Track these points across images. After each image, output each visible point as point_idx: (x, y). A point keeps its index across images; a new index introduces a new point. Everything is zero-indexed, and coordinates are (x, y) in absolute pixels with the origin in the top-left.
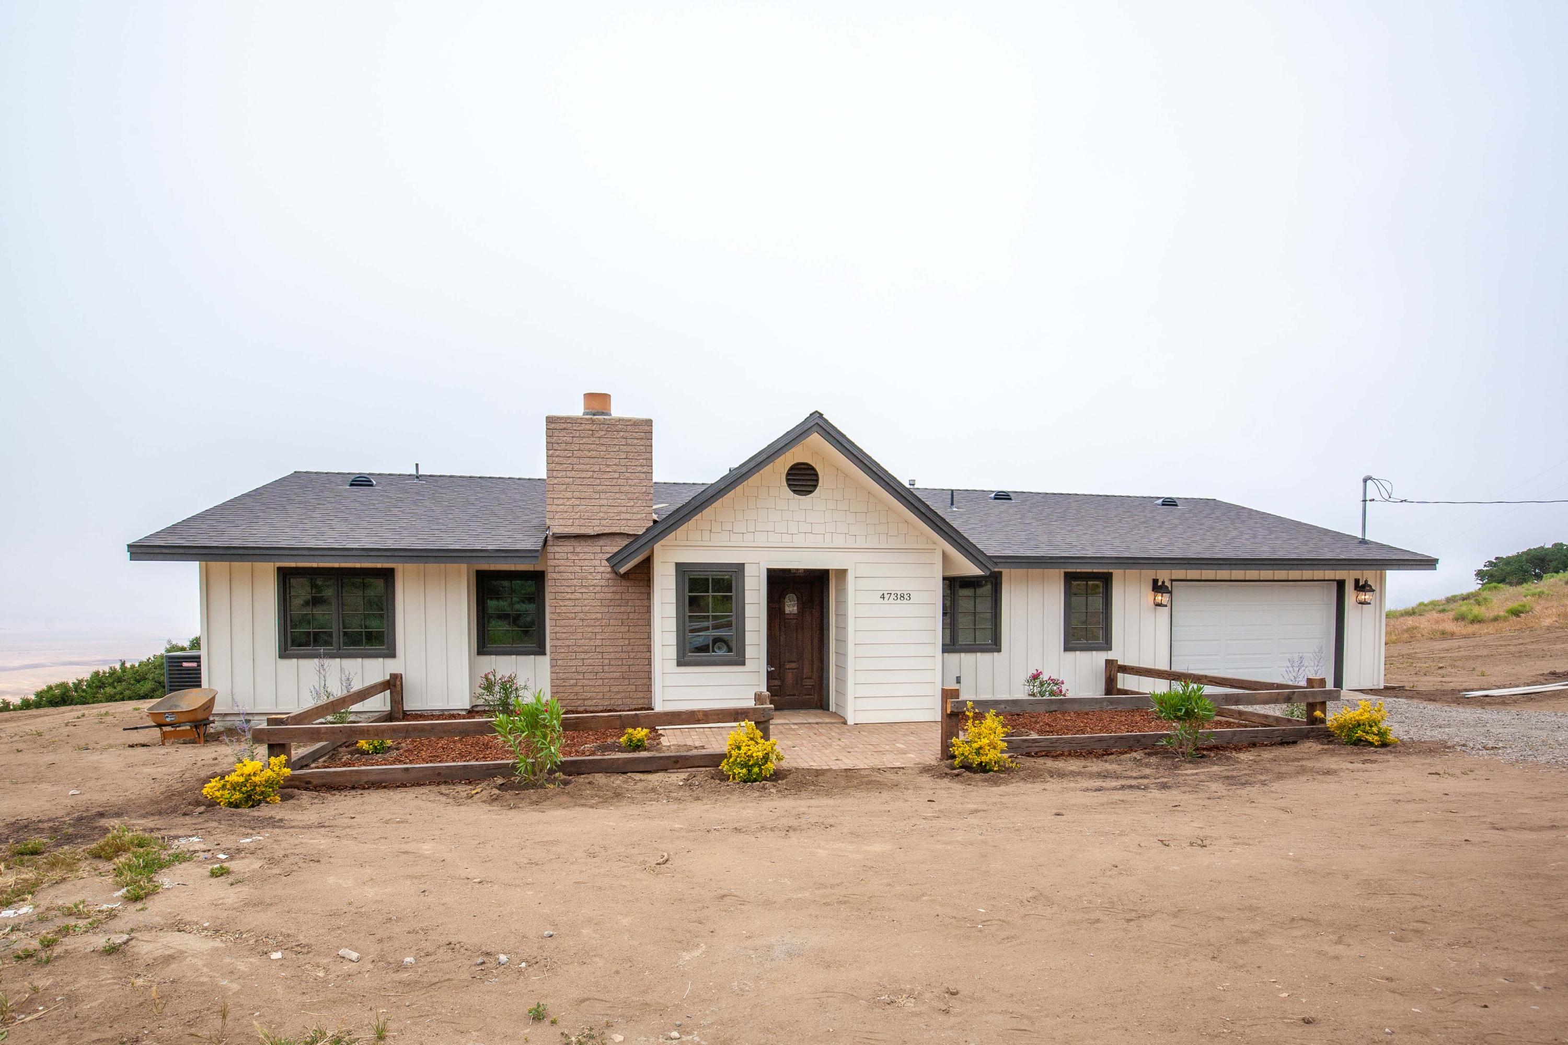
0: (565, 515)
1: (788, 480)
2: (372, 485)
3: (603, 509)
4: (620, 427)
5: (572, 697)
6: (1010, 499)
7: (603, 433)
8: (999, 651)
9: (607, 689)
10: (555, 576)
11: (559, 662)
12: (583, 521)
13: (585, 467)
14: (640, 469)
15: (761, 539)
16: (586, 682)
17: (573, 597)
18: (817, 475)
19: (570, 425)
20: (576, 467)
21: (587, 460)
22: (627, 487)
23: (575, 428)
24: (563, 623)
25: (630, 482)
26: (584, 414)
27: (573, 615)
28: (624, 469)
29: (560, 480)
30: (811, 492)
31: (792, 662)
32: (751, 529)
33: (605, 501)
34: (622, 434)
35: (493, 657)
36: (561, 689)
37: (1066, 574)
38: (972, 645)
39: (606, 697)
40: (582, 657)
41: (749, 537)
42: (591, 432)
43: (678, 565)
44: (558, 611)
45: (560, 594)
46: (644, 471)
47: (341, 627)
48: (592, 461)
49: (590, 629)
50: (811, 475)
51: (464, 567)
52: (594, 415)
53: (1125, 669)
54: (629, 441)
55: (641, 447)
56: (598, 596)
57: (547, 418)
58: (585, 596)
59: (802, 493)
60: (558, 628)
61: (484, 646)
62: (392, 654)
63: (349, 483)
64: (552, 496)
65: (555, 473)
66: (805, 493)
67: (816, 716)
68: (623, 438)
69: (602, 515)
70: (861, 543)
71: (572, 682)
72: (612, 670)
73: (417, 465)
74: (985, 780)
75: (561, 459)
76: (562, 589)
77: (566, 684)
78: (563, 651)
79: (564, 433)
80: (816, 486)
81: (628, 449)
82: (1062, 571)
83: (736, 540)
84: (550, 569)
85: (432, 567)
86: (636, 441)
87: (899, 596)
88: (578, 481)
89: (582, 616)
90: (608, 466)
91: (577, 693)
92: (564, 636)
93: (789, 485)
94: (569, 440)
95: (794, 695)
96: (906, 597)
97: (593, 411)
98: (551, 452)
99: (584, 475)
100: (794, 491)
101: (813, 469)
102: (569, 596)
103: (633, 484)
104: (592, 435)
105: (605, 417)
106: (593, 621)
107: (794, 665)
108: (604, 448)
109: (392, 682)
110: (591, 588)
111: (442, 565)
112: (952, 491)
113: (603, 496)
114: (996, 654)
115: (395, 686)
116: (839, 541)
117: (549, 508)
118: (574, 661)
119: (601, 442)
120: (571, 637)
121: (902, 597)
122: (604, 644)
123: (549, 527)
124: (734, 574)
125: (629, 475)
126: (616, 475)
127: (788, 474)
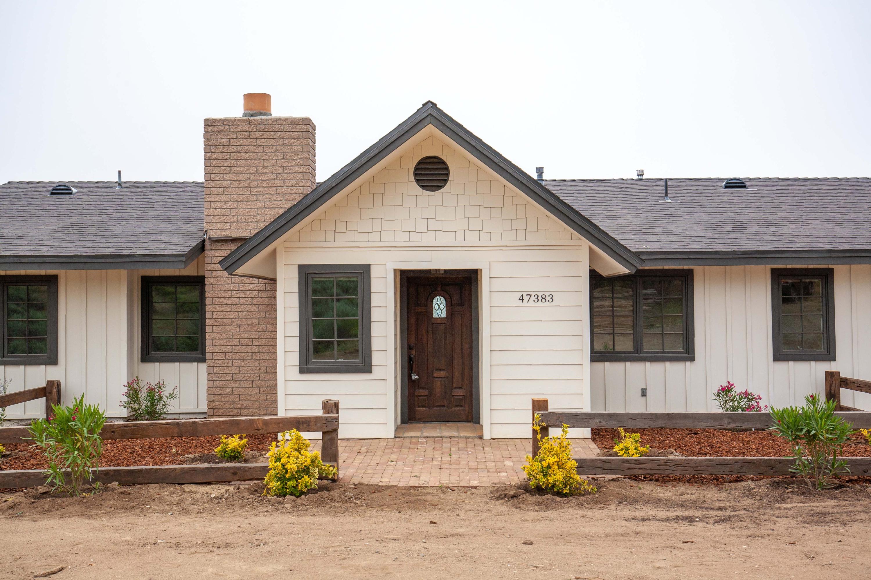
0: (222, 218)
1: (416, 175)
2: (71, 194)
3: (260, 211)
4: (277, 126)
5: (228, 405)
6: (745, 187)
7: (260, 134)
8: (691, 358)
9: (263, 397)
10: (212, 280)
11: (216, 370)
12: (240, 224)
13: (242, 169)
14: (296, 169)
15: (388, 239)
16: (242, 390)
17: (229, 302)
18: (447, 169)
19: (227, 127)
20: (233, 169)
21: (244, 162)
22: (285, 189)
23: (232, 130)
24: (219, 328)
25: (287, 183)
26: (245, 115)
27: (230, 321)
28: (280, 170)
29: (218, 183)
30: (440, 187)
31: (440, 370)
32: (377, 228)
33: (262, 203)
34: (279, 134)
35: (157, 364)
36: (217, 398)
37: (773, 271)
38: (661, 353)
39: (262, 406)
40: (239, 364)
41: (375, 237)
42: (248, 134)
43: (301, 267)
44: (215, 317)
45: (217, 300)
46: (301, 171)
47: (6, 334)
48: (249, 162)
49: (247, 335)
50: (442, 169)
51: (124, 272)
52: (252, 116)
53: (847, 383)
54: (286, 141)
55: (298, 147)
56: (255, 301)
57: (206, 121)
58: (242, 301)
59: (432, 188)
60: (215, 334)
61: (148, 353)
62: (53, 361)
63: (50, 191)
64: (210, 199)
65: (213, 176)
66: (434, 188)
67: (458, 430)
68: (279, 137)
69: (259, 217)
70: (496, 240)
71: (229, 390)
72: (268, 378)
73: (120, 172)
74: (538, 504)
75: (219, 162)
76: (219, 294)
77: (222, 392)
78: (219, 358)
79: (221, 136)
80: (446, 181)
81: (285, 149)
82: (769, 267)
83: (362, 240)
84: (207, 274)
85: (94, 273)
86: (292, 141)
87: (540, 298)
88: (236, 184)
89: (238, 321)
90: (264, 167)
91: (233, 402)
92: (221, 342)
93: (418, 181)
94: (227, 142)
95: (444, 406)
96: (548, 298)
97: (251, 112)
98: (208, 155)
99: (241, 177)
100: (423, 187)
101: (443, 162)
102: (226, 301)
103: (290, 185)
104: (249, 136)
105: (263, 117)
106: (249, 327)
107: (443, 374)
108: (261, 149)
109: (48, 390)
110: (248, 293)
111: (104, 271)
112: (666, 180)
113: (260, 198)
114: (688, 363)
115: (51, 393)
116: (472, 239)
117: (206, 212)
118: (230, 368)
119: (259, 143)
120: (228, 343)
121: (544, 298)
122: (261, 350)
123: (206, 231)
124: (360, 276)
125: (286, 175)
126: (273, 176)
127: (416, 169)
